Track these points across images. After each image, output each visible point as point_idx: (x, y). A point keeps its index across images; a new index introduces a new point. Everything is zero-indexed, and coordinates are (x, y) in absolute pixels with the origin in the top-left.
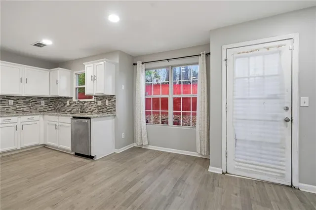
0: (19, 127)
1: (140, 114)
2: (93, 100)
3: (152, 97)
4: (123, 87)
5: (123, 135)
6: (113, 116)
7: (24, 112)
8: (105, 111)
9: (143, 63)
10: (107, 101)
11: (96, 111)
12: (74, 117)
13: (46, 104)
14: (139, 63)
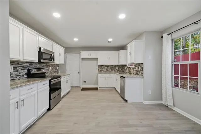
0: (106, 78)
1: (165, 78)
2: (133, 66)
3: (179, 63)
4: (150, 57)
5: (150, 92)
6: (142, 77)
7: (110, 72)
8: (139, 74)
9: (168, 35)
10: (140, 67)
11: (135, 73)
12: (121, 76)
13: (118, 68)
14: (165, 35)
